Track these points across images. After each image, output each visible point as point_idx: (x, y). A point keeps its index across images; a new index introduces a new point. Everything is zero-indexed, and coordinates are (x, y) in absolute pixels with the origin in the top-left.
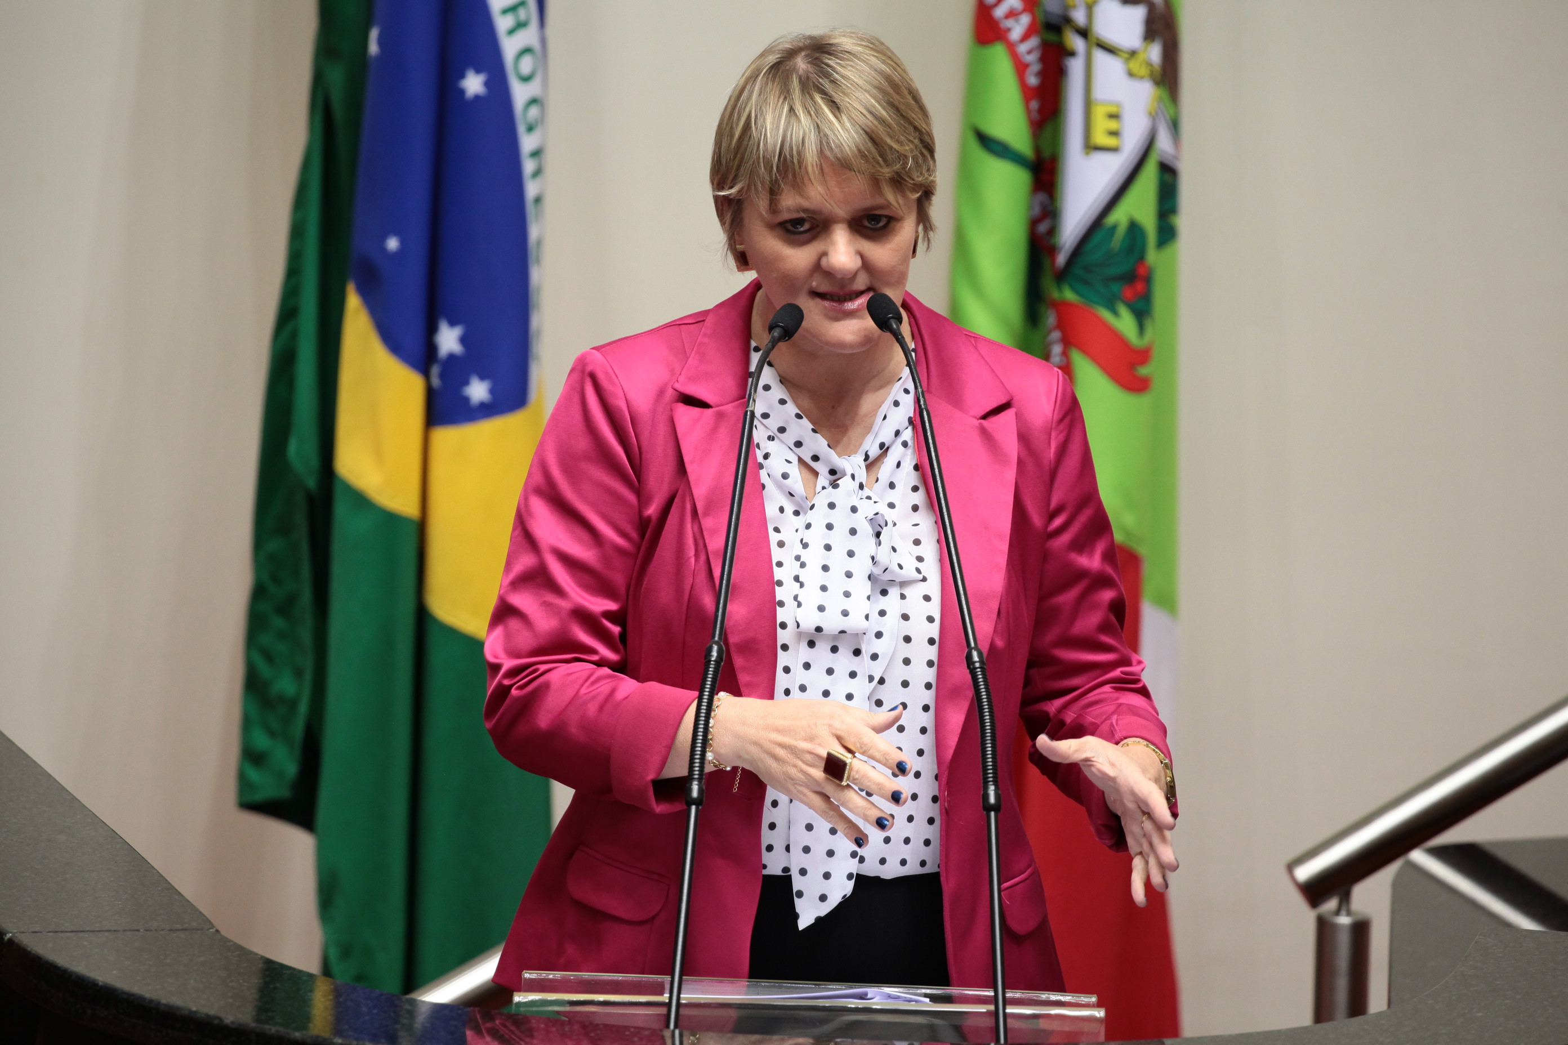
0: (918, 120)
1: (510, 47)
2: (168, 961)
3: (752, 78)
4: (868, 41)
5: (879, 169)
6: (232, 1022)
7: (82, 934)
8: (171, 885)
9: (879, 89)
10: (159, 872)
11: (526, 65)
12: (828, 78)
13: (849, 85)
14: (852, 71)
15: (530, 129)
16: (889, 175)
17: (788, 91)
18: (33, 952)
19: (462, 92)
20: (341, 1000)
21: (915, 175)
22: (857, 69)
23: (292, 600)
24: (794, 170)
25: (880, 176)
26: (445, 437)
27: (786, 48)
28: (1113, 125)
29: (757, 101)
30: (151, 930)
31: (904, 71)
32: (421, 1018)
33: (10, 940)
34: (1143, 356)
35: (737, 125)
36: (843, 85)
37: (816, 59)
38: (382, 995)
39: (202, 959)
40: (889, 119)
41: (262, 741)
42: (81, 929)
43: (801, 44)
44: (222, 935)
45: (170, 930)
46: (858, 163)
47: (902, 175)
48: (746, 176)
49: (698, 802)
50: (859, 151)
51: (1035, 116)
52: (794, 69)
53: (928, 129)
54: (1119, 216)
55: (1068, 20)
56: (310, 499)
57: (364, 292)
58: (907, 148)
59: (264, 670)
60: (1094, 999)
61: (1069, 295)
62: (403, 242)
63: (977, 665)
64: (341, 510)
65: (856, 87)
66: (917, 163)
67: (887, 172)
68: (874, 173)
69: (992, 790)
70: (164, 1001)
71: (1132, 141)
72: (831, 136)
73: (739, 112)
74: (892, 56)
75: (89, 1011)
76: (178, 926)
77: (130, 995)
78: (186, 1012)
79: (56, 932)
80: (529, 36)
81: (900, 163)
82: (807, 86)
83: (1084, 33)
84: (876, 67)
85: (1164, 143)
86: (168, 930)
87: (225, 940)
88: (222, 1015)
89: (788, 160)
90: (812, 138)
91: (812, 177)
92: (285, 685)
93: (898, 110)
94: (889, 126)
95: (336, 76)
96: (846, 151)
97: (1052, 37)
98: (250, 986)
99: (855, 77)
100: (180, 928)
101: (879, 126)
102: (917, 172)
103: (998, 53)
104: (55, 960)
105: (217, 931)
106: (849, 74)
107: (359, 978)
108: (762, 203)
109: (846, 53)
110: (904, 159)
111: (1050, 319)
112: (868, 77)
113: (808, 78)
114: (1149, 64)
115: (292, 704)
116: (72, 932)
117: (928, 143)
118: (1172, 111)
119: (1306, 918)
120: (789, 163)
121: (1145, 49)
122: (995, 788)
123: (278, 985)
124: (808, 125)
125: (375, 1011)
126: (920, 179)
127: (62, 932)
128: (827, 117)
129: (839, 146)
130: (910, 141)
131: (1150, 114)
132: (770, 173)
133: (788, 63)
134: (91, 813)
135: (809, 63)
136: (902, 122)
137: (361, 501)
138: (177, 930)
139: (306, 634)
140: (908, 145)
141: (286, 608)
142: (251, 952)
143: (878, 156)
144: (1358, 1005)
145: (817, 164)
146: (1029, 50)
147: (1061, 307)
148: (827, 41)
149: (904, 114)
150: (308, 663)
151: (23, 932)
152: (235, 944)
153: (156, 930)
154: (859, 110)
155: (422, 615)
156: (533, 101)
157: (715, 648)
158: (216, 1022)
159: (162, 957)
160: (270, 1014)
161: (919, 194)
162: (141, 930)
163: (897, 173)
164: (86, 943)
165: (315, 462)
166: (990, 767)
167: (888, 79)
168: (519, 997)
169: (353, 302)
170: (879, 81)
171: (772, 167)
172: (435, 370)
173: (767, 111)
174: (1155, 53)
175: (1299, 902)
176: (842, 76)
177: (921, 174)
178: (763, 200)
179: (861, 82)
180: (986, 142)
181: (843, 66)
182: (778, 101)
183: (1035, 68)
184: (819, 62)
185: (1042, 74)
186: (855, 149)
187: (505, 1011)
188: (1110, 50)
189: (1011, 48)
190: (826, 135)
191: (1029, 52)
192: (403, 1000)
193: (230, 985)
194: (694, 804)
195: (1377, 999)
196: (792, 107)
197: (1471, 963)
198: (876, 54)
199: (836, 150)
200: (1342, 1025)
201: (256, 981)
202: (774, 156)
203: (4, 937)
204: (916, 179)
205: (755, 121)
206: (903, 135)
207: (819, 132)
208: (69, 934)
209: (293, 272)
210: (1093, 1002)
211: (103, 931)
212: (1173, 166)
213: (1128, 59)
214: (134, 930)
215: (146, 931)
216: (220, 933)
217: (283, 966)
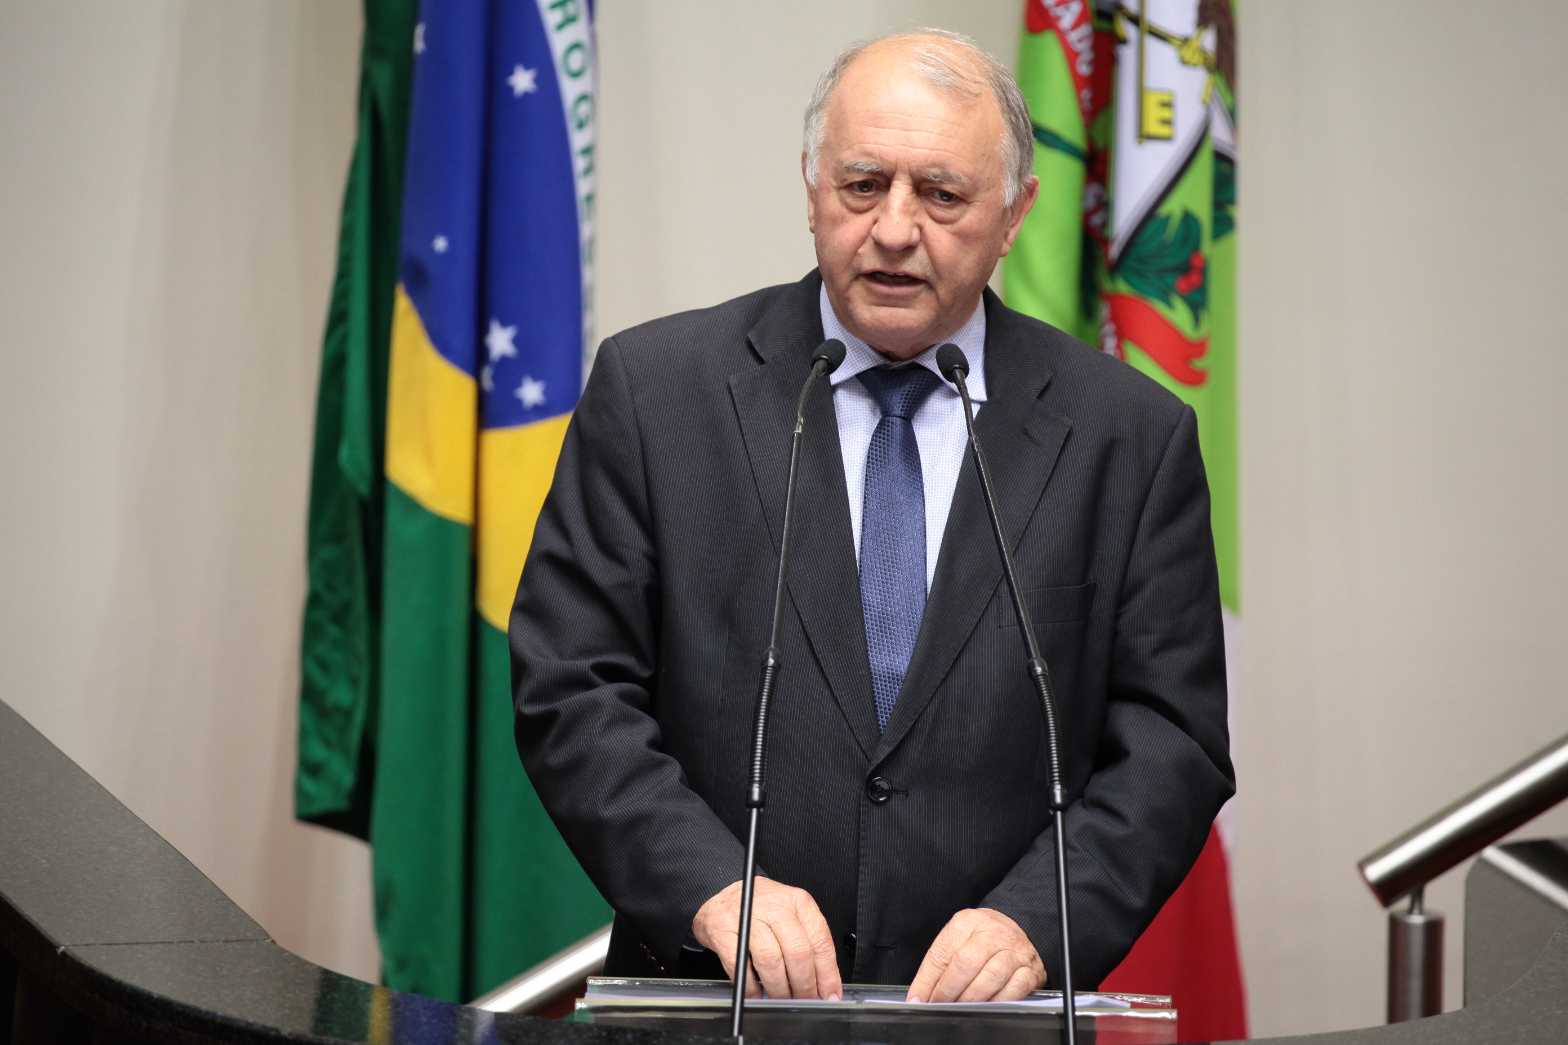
1: (559, 42)
2: (224, 972)
6: (290, 1034)
7: (135, 947)
8: (226, 896)
10: (213, 883)
11: (576, 61)
15: (581, 125)
18: (87, 965)
19: (510, 89)
20: (400, 1010)
23: (346, 608)
26: (497, 440)
28: (1166, 114)
30: (206, 942)
32: (482, 1028)
33: (64, 953)
34: (1199, 349)
38: (441, 1004)
39: (258, 970)
41: (319, 752)
42: (135, 941)
44: (278, 946)
45: (226, 941)
51: (1087, 105)
54: (1173, 207)
55: (1120, 8)
56: (363, 505)
57: (415, 293)
59: (321, 680)
60: (1168, 1000)
61: (1122, 287)
62: (451, 243)
64: (393, 515)
70: (220, 1013)
71: (1185, 131)
75: (145, 1024)
76: (234, 937)
77: (185, 1007)
78: (243, 1024)
79: (110, 944)
80: (578, 32)
83: (1136, 20)
85: (1220, 132)
86: (223, 941)
87: (282, 951)
88: (278, 1026)
92: (341, 694)
95: (383, 75)
97: (1103, 25)
98: (307, 997)
100: (236, 939)
103: (1049, 41)
104: (109, 973)
105: (273, 942)
107: (416, 990)
111: (1104, 311)
114: (1203, 51)
115: (348, 714)
116: (126, 944)
118: (1228, 99)
119: (1378, 917)
121: (1198, 37)
123: (336, 996)
125: (434, 1021)
127: (116, 944)
131: (1204, 102)
134: (143, 824)
137: (412, 506)
138: (232, 941)
139: (361, 643)
141: (341, 616)
142: (307, 963)
144: (1432, 1004)
146: (1080, 38)
147: (1115, 301)
150: (363, 672)
151: (77, 945)
152: (292, 954)
153: (211, 942)
155: (475, 622)
156: (583, 98)
158: (273, 1033)
159: (218, 969)
160: (328, 1025)
162: (196, 942)
164: (140, 955)
165: (366, 467)
168: (582, 1002)
169: (403, 304)
172: (487, 373)
174: (1208, 40)
175: (1371, 901)
180: (1041, 134)
183: (1087, 56)
185: (1094, 63)
187: (567, 1019)
188: (1162, 37)
189: (1062, 36)
191: (1080, 41)
192: (463, 1009)
193: (287, 996)
195: (1452, 998)
197: (1549, 960)
200: (1417, 1025)
201: (313, 992)
203: (57, 950)
208: (123, 946)
209: (343, 275)
210: (1168, 1003)
211: (157, 943)
212: (1230, 156)
213: (1180, 46)
214: (188, 942)
215: (202, 942)
216: (276, 943)
217: (340, 977)
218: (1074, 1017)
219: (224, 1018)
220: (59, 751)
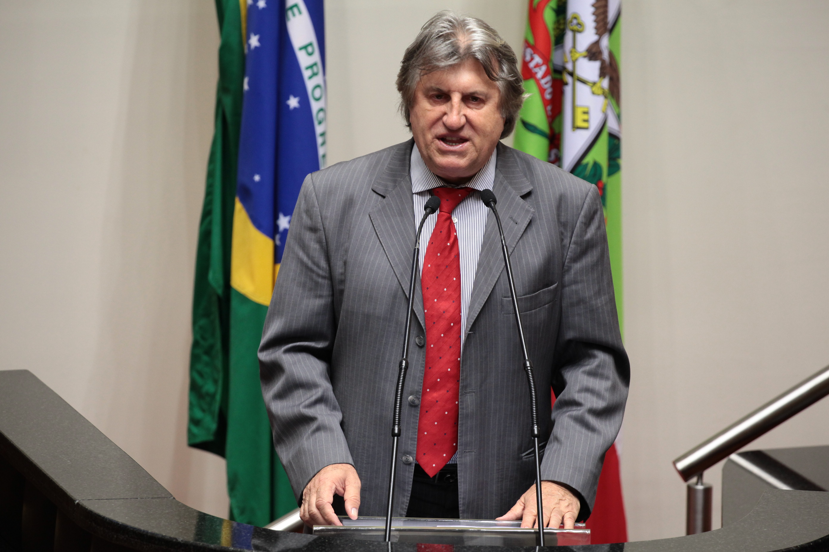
1: (310, 85)
2: (151, 512)
6: (182, 541)
7: (111, 501)
11: (317, 93)
15: (320, 123)
18: (89, 509)
19: (288, 106)
23: (212, 347)
28: (585, 117)
30: (143, 498)
33: (78, 504)
39: (167, 511)
41: (199, 414)
42: (111, 498)
45: (152, 498)
51: (550, 113)
54: (589, 159)
55: (564, 68)
56: (219, 299)
57: (244, 201)
59: (199, 380)
62: (262, 178)
63: (529, 368)
64: (235, 303)
70: (150, 531)
71: (595, 124)
75: (115, 536)
76: (156, 496)
77: (134, 528)
78: (161, 536)
79: (99, 499)
80: (318, 80)
83: (572, 74)
85: (612, 124)
86: (151, 498)
87: (178, 502)
88: (177, 537)
92: (209, 387)
95: (228, 101)
97: (557, 76)
98: (191, 524)
103: (532, 85)
104: (99, 513)
105: (174, 498)
114: (603, 89)
115: (213, 396)
116: (106, 499)
118: (617, 110)
119: (682, 486)
121: (600, 82)
123: (205, 523)
127: (102, 499)
131: (603, 111)
134: (114, 444)
137: (244, 299)
138: (155, 498)
139: (219, 363)
141: (208, 352)
142: (190, 508)
144: (707, 526)
150: (220, 377)
151: (84, 500)
152: (182, 504)
153: (145, 498)
156: (321, 110)
158: (174, 540)
159: (149, 511)
160: (201, 537)
162: (139, 498)
164: (113, 505)
165: (221, 282)
169: (238, 206)
172: (278, 237)
174: (605, 83)
175: (679, 479)
180: (527, 125)
183: (549, 90)
185: (553, 93)
188: (584, 82)
189: (537, 82)
191: (546, 83)
193: (181, 523)
194: (396, 436)
195: (716, 523)
197: (761, 506)
200: (699, 536)
201: (194, 522)
203: (75, 502)
208: (106, 501)
209: (209, 193)
210: (584, 526)
211: (121, 499)
212: (617, 135)
213: (592, 87)
214: (135, 498)
215: (141, 498)
216: (175, 499)
217: (205, 515)
218: (544, 533)
219: (151, 533)
220: (75, 411)
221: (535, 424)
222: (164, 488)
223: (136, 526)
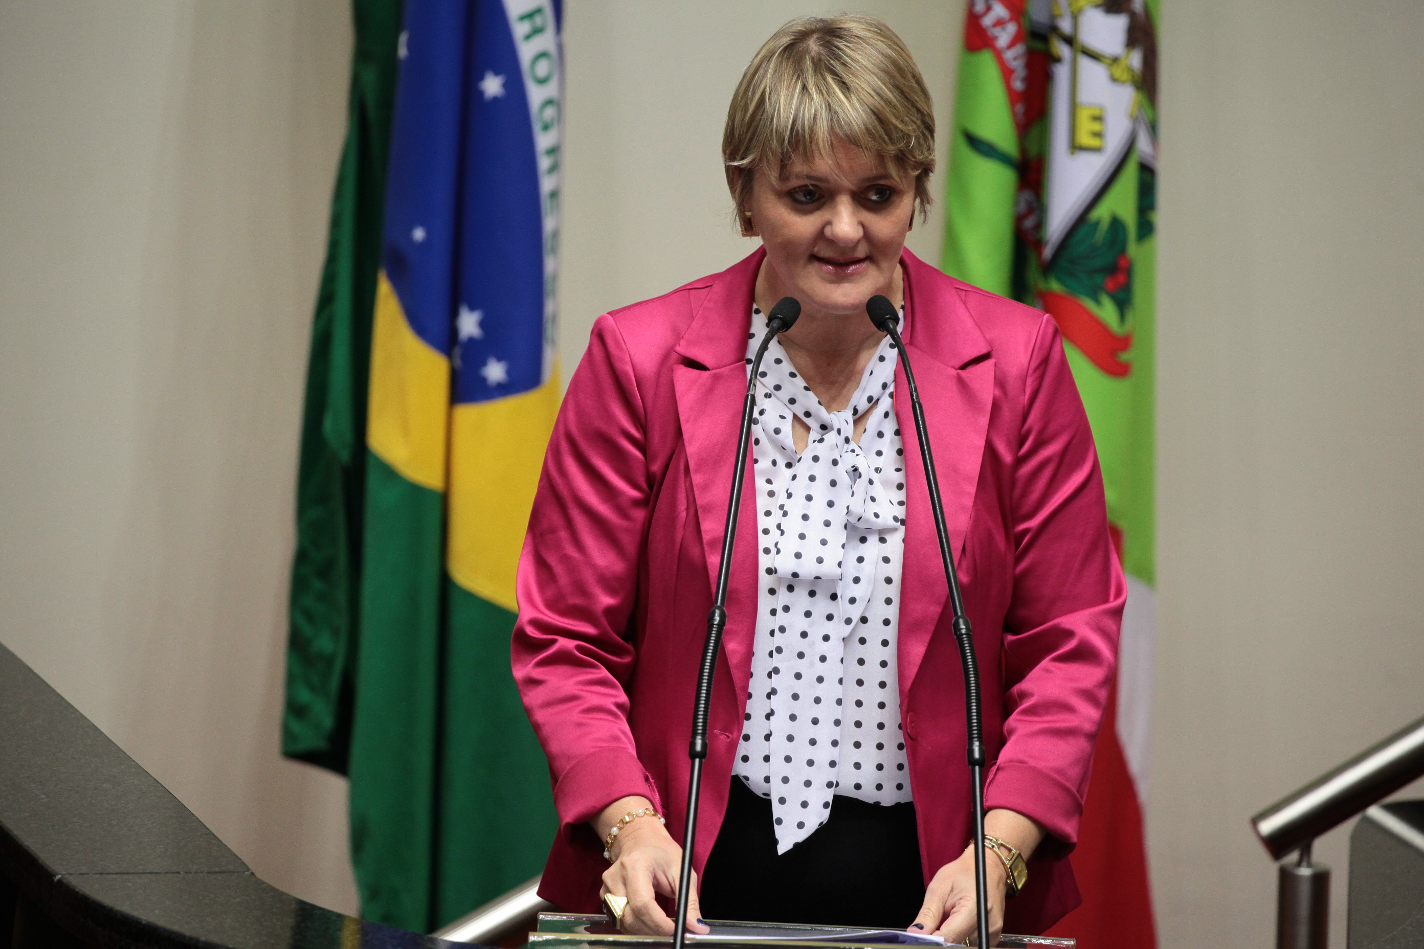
0: (920, 102)
1: (526, 51)
2: (207, 901)
3: (769, 57)
4: (876, 27)
5: (885, 146)
7: (126, 876)
8: (210, 831)
9: (885, 72)
10: (198, 819)
11: (542, 68)
12: (839, 61)
13: (858, 68)
14: (862, 55)
15: (546, 128)
16: (894, 152)
17: (802, 70)
18: (81, 892)
19: (481, 93)
21: (917, 153)
22: (866, 53)
23: (330, 563)
24: (805, 143)
25: (885, 153)
26: (467, 414)
27: (801, 30)
28: (1096, 127)
29: (771, 79)
30: (191, 873)
31: (909, 56)
33: (60, 881)
34: (1124, 343)
35: (752, 100)
36: (852, 68)
37: (828, 42)
38: (406, 934)
39: (238, 900)
40: (895, 100)
41: (304, 695)
42: (126, 872)
43: (813, 27)
44: (257, 878)
45: (209, 873)
46: (866, 140)
47: (905, 153)
48: (759, 147)
49: (702, 755)
50: (867, 129)
51: (1021, 118)
52: (807, 51)
53: (929, 111)
54: (1102, 212)
55: (1054, 29)
56: (345, 471)
57: (394, 279)
58: (911, 128)
59: (307, 630)
60: (1072, 943)
61: (1055, 286)
62: (429, 234)
63: (964, 631)
64: (373, 482)
65: (864, 70)
66: (919, 143)
67: (892, 149)
68: (881, 150)
69: (977, 746)
70: (203, 939)
71: (1114, 142)
72: (841, 115)
73: (753, 89)
74: (898, 42)
76: (216, 869)
79: (102, 874)
80: (546, 41)
81: (903, 142)
82: (819, 66)
83: (1070, 41)
84: (883, 52)
85: (1143, 145)
86: (206, 873)
87: (260, 882)
89: (800, 133)
90: (824, 115)
91: (823, 152)
92: (324, 643)
93: (902, 92)
94: (895, 107)
95: (370, 77)
96: (855, 129)
97: (1038, 45)
98: (283, 925)
99: (864, 60)
100: (219, 871)
101: (886, 107)
102: (919, 151)
103: (986, 59)
104: (101, 900)
105: (253, 874)
106: (859, 57)
107: (386, 918)
108: (773, 175)
109: (855, 38)
110: (907, 138)
112: (875, 60)
113: (820, 60)
114: (1130, 69)
115: (329, 662)
116: (117, 874)
117: (930, 126)
118: (1149, 112)
119: (1270, 869)
120: (801, 138)
121: (1127, 56)
122: (980, 744)
123: (310, 924)
124: (820, 103)
126: (921, 157)
127: (108, 874)
128: (837, 96)
129: (849, 124)
130: (914, 122)
131: (1131, 116)
132: (781, 147)
133: (801, 44)
135: (821, 45)
136: (906, 104)
137: (390, 473)
138: (215, 873)
139: (341, 596)
140: (911, 126)
141: (325, 572)
142: (284, 894)
143: (884, 134)
145: (827, 140)
146: (1015, 56)
147: (1047, 297)
148: (837, 25)
149: (908, 96)
150: (342, 622)
151: (71, 874)
152: (269, 885)
153: (195, 872)
154: (867, 91)
155: (445, 581)
156: (549, 102)
157: (717, 612)
159: (201, 898)
161: (919, 172)
162: (182, 872)
163: (901, 151)
164: (130, 884)
165: (348, 435)
166: (975, 724)
167: (894, 63)
168: (534, 936)
169: (384, 288)
170: (886, 65)
171: (784, 140)
172: (457, 352)
173: (781, 89)
174: (1135, 59)
175: (1262, 854)
176: (852, 59)
177: (922, 152)
178: (774, 171)
179: (869, 66)
180: (975, 143)
181: (853, 50)
182: (792, 79)
183: (1021, 73)
184: (830, 45)
185: (1028, 80)
186: (863, 127)
188: (1094, 56)
189: (998, 54)
190: (836, 113)
191: (1015, 59)
192: (426, 939)
193: (264, 924)
194: (698, 758)
196: (805, 85)
198: (882, 39)
199: (846, 128)
201: (290, 921)
202: (786, 131)
203: (53, 878)
204: (918, 157)
205: (769, 97)
206: (907, 116)
207: (830, 110)
208: (115, 876)
209: (332, 260)
210: (1072, 945)
211: (146, 873)
212: (1152, 167)
213: (1111, 65)
214: (175, 873)
215: (186, 873)
216: (255, 876)
217: (314, 907)
221: (976, 739)
222: (234, 854)
223: (176, 928)
